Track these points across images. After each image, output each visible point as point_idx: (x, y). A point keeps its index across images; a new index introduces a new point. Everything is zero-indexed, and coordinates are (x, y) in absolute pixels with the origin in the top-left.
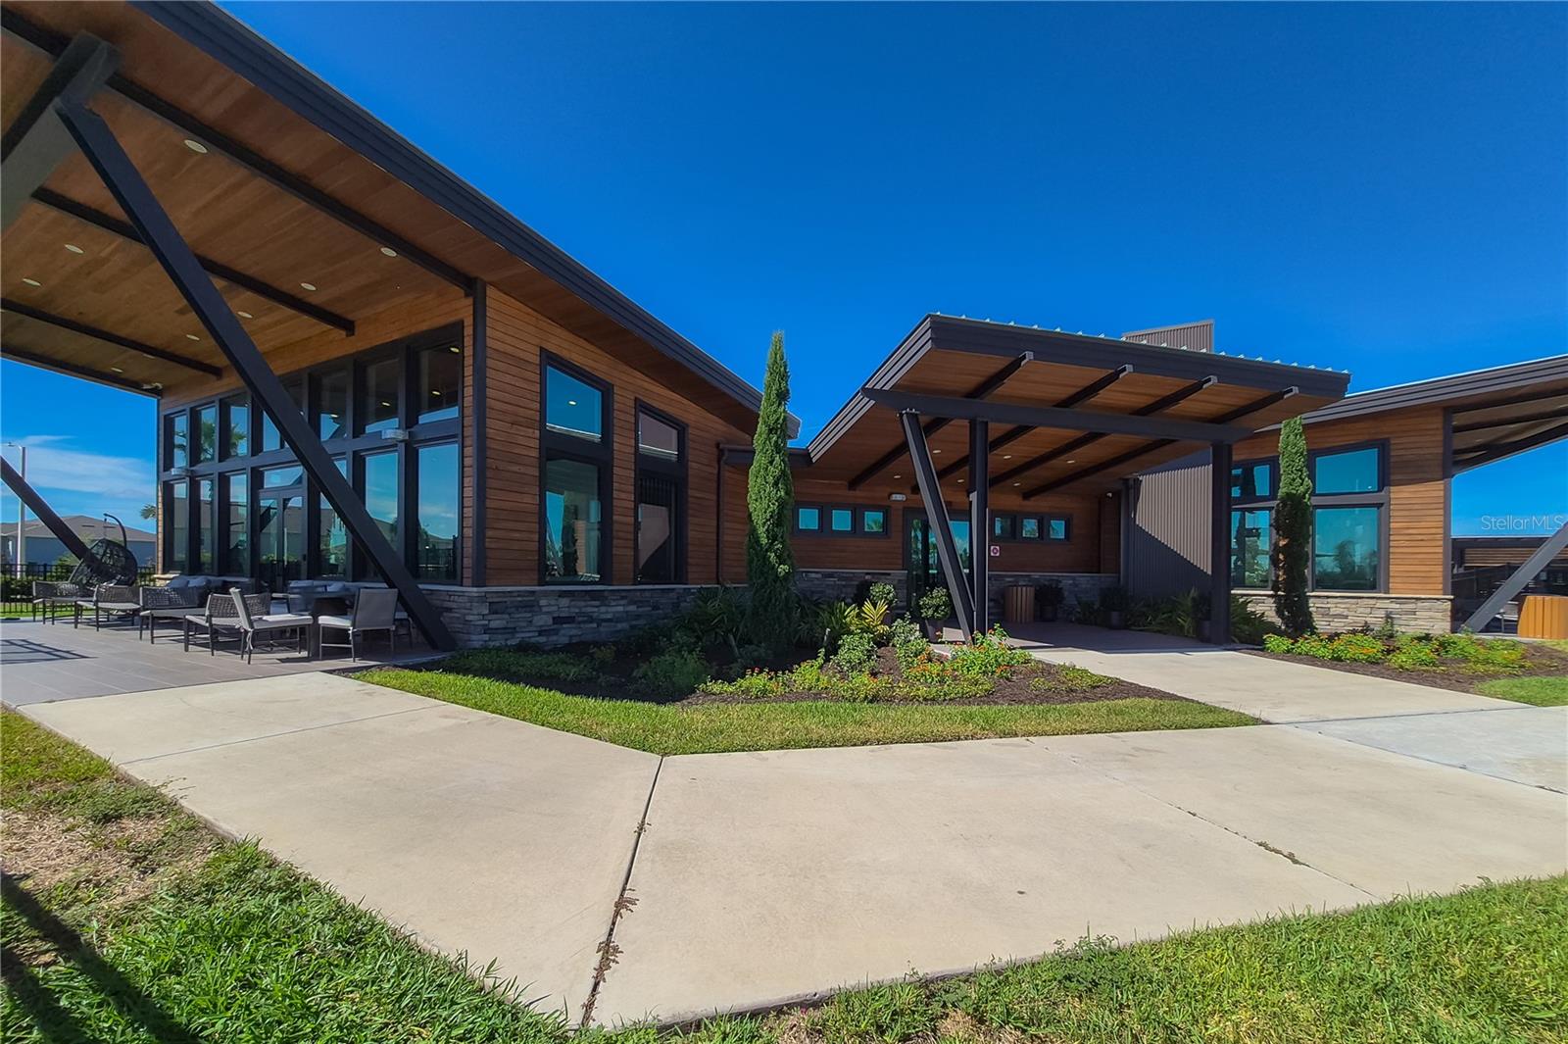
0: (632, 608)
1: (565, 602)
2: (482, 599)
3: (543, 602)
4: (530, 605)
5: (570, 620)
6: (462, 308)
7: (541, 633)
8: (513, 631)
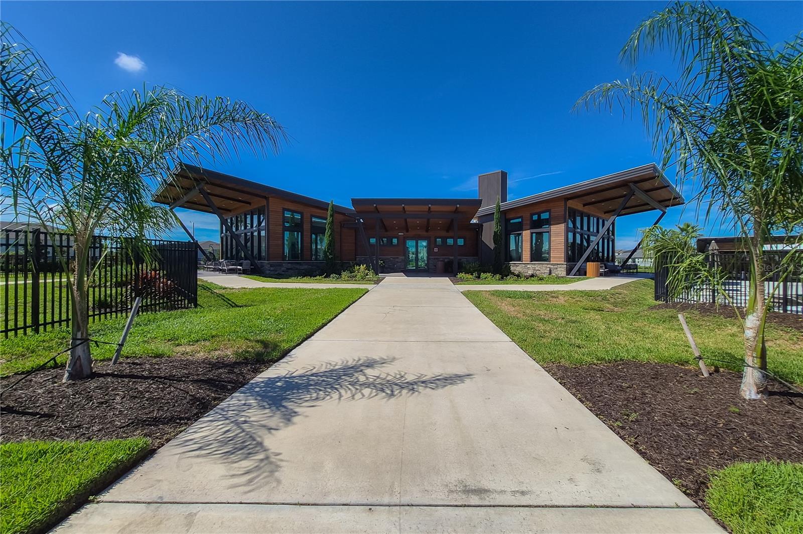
0: (310, 267)
1: (289, 265)
2: (268, 264)
3: (284, 265)
4: (280, 265)
5: (291, 269)
6: (264, 202)
7: (283, 272)
8: (276, 271)
